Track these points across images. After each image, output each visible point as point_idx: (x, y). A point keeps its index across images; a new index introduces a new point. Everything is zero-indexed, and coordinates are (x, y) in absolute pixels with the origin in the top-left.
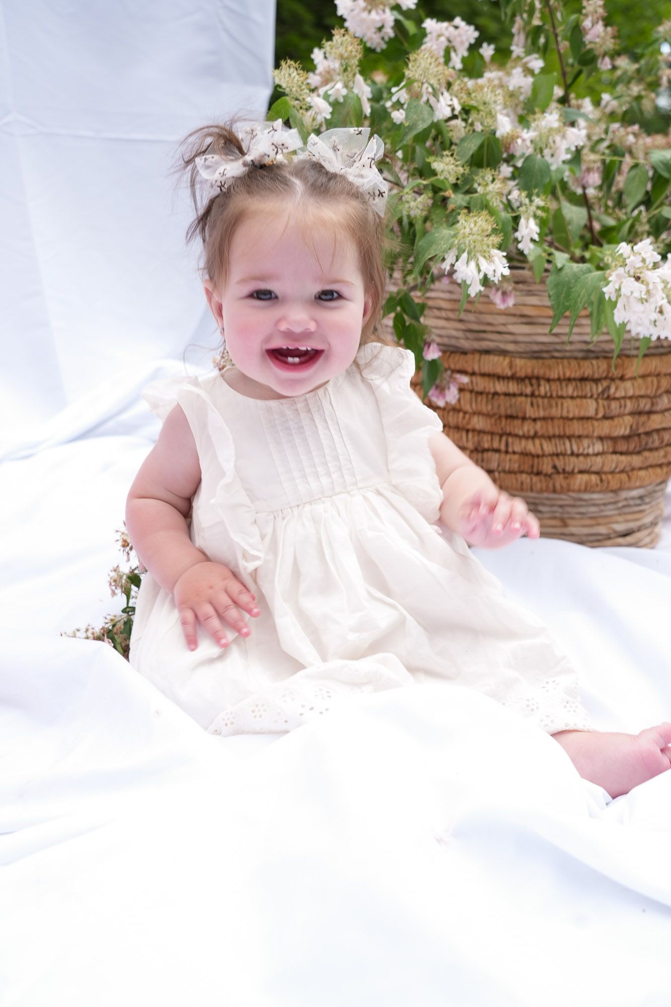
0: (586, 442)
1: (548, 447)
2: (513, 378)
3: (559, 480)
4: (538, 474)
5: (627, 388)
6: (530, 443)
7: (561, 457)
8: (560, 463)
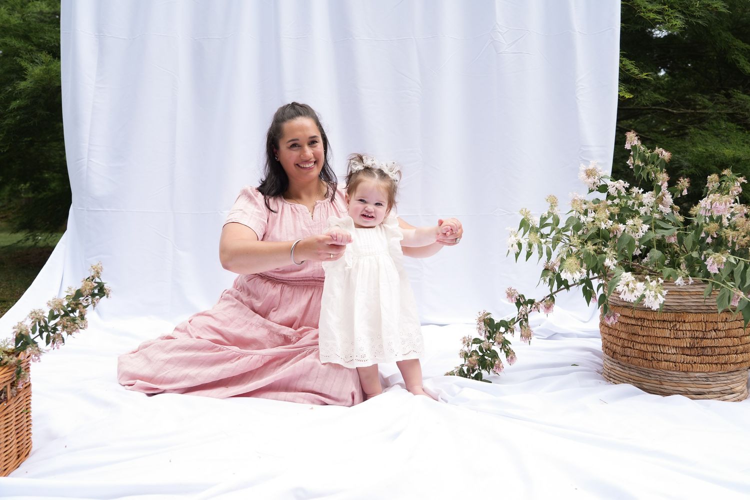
0: (667, 348)
1: (650, 348)
2: (634, 318)
3: (655, 363)
4: (647, 359)
5: (687, 326)
6: (642, 346)
7: (656, 353)
8: (655, 355)
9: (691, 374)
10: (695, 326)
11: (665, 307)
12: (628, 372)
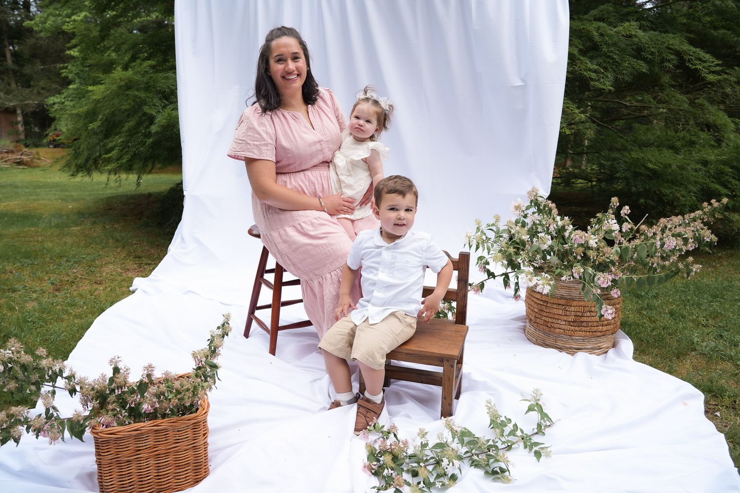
0: (560, 321)
1: (550, 320)
2: (542, 300)
3: (552, 329)
4: (548, 327)
5: (573, 309)
6: (546, 318)
7: (553, 323)
8: (552, 325)
9: (573, 337)
10: (577, 309)
11: (560, 296)
12: (538, 332)
